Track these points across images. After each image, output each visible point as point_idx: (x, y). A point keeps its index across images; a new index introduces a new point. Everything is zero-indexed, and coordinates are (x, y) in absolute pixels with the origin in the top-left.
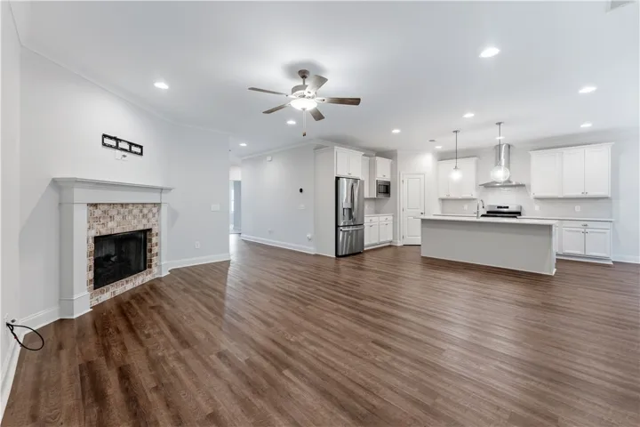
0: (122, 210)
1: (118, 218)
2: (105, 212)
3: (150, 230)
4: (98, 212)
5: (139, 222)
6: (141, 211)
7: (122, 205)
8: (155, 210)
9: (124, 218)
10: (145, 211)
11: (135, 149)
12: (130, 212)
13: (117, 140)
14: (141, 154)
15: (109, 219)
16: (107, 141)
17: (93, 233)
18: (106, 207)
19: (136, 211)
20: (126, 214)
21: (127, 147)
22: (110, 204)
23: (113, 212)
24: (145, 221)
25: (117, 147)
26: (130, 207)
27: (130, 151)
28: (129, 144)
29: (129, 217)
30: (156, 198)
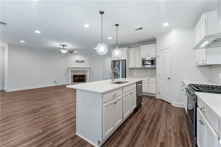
3: (85, 75)
4: (73, 72)
7: (78, 71)
8: (86, 72)
9: (78, 73)
10: (84, 72)
13: (79, 61)
14: (84, 62)
16: (76, 61)
17: (72, 75)
19: (81, 72)
23: (76, 72)
24: (83, 74)
25: (79, 62)
27: (82, 62)
28: (81, 61)
29: (80, 73)
30: (86, 70)
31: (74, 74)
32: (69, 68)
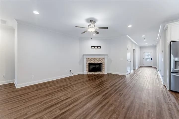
0: (94, 59)
1: (93, 60)
3: (102, 63)
4: (89, 59)
6: (99, 59)
7: (94, 58)
8: (103, 59)
9: (95, 60)
10: (100, 59)
11: (99, 47)
13: (94, 47)
14: (100, 48)
16: (92, 47)
17: (88, 63)
18: (91, 59)
19: (98, 59)
21: (97, 47)
23: (92, 59)
24: (100, 61)
25: (94, 48)
26: (96, 59)
27: (98, 48)
29: (96, 61)
30: (103, 57)
31: (90, 63)
32: (84, 55)
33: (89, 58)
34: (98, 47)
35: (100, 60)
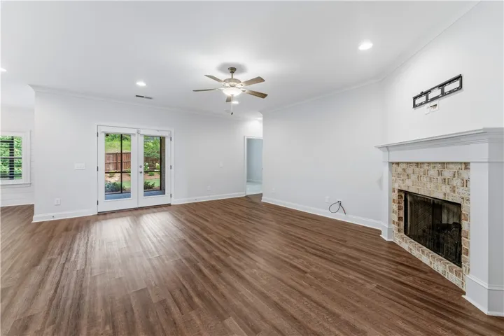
0: (417, 170)
2: (404, 170)
3: (459, 205)
4: (400, 170)
5: (437, 187)
6: (440, 173)
7: (417, 164)
9: (419, 178)
10: (447, 174)
12: (425, 173)
14: (459, 88)
15: (407, 177)
16: (419, 100)
17: (397, 186)
19: (433, 172)
20: (422, 174)
21: (438, 92)
22: (408, 163)
23: (410, 171)
25: (426, 101)
26: (426, 167)
28: (442, 86)
29: (425, 179)
30: (461, 154)
33: (398, 164)
34: (447, 89)
35: (444, 180)
